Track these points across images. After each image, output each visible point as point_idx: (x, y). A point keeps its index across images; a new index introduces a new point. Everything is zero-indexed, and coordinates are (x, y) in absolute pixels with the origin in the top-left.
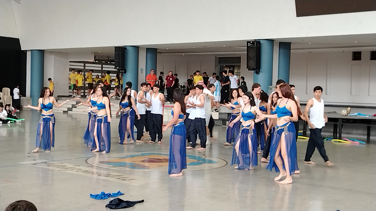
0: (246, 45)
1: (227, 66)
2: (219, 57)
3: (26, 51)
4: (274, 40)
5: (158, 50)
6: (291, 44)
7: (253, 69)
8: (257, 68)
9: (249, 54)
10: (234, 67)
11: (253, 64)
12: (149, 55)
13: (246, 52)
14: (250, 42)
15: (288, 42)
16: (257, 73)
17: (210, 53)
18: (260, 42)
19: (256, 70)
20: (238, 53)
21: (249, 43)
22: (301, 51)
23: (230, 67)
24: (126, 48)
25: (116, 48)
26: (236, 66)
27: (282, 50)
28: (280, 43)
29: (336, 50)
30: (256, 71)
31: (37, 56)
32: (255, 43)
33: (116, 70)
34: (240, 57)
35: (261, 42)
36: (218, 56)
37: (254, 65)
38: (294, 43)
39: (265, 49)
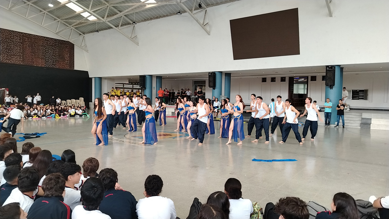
0: (208, 75)
1: (198, 86)
2: (194, 81)
3: (92, 78)
4: (223, 72)
5: (162, 77)
7: (212, 87)
8: (213, 86)
9: (210, 79)
10: (202, 86)
11: (212, 84)
12: (158, 80)
13: (208, 78)
14: (210, 73)
15: (229, 73)
16: (214, 89)
17: (190, 79)
20: (204, 78)
22: (236, 77)
23: (200, 86)
24: (145, 76)
25: (140, 76)
26: (203, 85)
27: (226, 77)
28: (226, 73)
29: (253, 77)
30: (214, 88)
31: (98, 80)
32: (213, 73)
33: (140, 88)
34: (205, 81)
35: (216, 73)
38: (232, 74)
39: (218, 77)
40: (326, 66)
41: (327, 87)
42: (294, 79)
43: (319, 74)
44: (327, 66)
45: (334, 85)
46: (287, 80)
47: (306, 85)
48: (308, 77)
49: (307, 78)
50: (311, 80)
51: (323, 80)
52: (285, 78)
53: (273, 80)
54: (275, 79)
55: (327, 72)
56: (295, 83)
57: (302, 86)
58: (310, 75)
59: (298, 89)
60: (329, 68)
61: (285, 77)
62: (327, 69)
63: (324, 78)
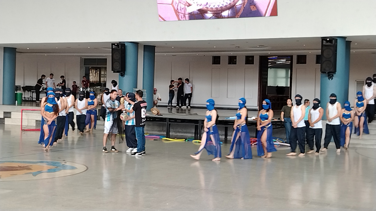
0: (111, 47)
1: (93, 68)
2: (85, 59)
4: (139, 43)
5: (17, 49)
6: (155, 47)
7: (118, 72)
8: (121, 70)
9: (114, 56)
10: (100, 69)
11: (118, 66)
12: (7, 55)
13: (111, 54)
14: (114, 44)
15: (152, 45)
16: (123, 75)
17: (75, 54)
18: (125, 44)
20: (104, 54)
22: (165, 54)
23: (96, 69)
26: (103, 68)
27: (146, 53)
28: (144, 46)
29: (197, 54)
30: (121, 74)
32: (120, 45)
34: (106, 59)
36: (83, 58)
38: (158, 47)
39: (130, 52)
40: (322, 38)
41: (324, 75)
42: (268, 59)
43: (310, 52)
44: (324, 39)
45: (335, 72)
46: (257, 61)
47: (290, 71)
48: (291, 57)
50: (297, 63)
51: (317, 62)
53: (232, 60)
54: (236, 59)
55: (324, 48)
56: (271, 67)
57: (282, 73)
58: (295, 53)
59: (276, 77)
60: (327, 41)
61: (253, 57)
62: (324, 44)
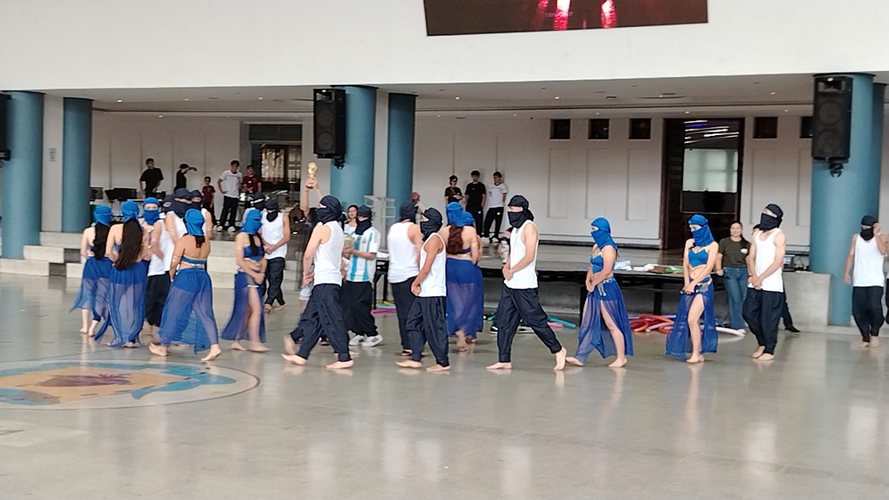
0: (312, 99)
1: (270, 147)
2: (251, 125)
4: (377, 88)
5: (93, 102)
6: (417, 98)
7: (327, 156)
8: (335, 151)
9: (320, 119)
10: (286, 149)
11: (328, 143)
12: (71, 114)
13: (312, 114)
14: (320, 91)
15: (407, 93)
16: (339, 163)
17: (227, 115)
18: (344, 91)
19: (336, 157)
20: (296, 115)
21: (318, 94)
22: (439, 114)
23: (276, 148)
24: (9, 97)
26: (293, 146)
27: (394, 112)
28: (390, 94)
29: (515, 114)
30: (336, 160)
32: (333, 94)
34: (301, 125)
35: (347, 92)
36: (246, 123)
37: (330, 146)
38: (424, 97)
39: (357, 109)
40: (815, 75)
41: (820, 164)
42: (685, 126)
43: (786, 109)
44: (820, 78)
45: (846, 156)
46: (657, 130)
47: (736, 155)
48: (741, 121)
49: (736, 123)
50: (756, 136)
51: (804, 135)
52: (648, 121)
53: (599, 129)
54: (607, 126)
55: (820, 100)
56: (691, 147)
57: (718, 160)
58: (750, 112)
59: (702, 170)
60: (829, 84)
62: (821, 89)
63: (807, 126)
